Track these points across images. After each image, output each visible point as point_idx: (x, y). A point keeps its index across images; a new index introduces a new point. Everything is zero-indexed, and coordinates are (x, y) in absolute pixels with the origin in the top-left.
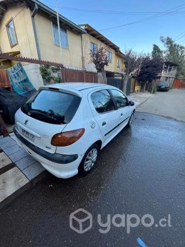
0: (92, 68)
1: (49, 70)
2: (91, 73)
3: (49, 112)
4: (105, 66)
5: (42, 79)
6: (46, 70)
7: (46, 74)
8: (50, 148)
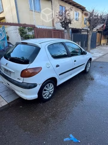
0: (59, 27)
1: (26, 30)
2: (58, 30)
3: (22, 58)
4: (69, 24)
5: (20, 37)
6: (23, 30)
7: (23, 33)
8: (20, 79)
